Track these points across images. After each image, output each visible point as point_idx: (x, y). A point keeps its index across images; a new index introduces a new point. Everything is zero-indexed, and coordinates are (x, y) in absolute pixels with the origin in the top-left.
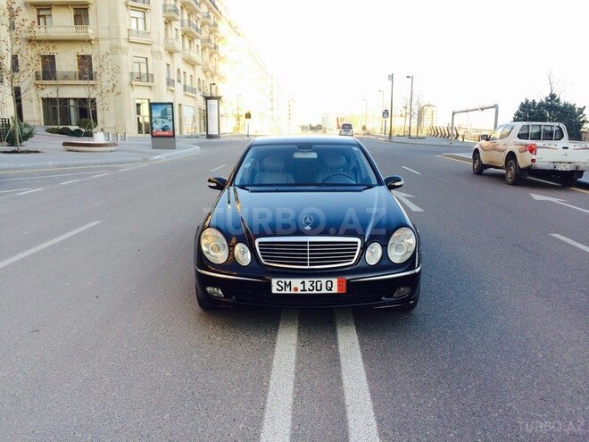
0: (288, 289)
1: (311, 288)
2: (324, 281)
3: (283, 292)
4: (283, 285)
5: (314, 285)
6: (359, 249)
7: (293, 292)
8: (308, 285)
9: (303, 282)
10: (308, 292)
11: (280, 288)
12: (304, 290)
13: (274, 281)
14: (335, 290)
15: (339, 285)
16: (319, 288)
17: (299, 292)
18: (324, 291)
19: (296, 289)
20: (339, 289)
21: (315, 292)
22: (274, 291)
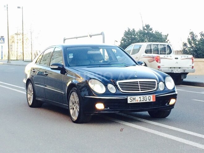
0: (134, 101)
1: (143, 100)
2: (147, 96)
3: (132, 102)
4: (132, 99)
5: (144, 98)
6: (156, 84)
7: (136, 102)
8: (142, 99)
9: (140, 97)
10: (142, 102)
11: (131, 101)
12: (141, 101)
13: (129, 98)
14: (152, 100)
15: (153, 98)
16: (146, 100)
17: (138, 102)
18: (148, 101)
19: (137, 101)
20: (153, 100)
21: (144, 101)
22: (129, 102)
